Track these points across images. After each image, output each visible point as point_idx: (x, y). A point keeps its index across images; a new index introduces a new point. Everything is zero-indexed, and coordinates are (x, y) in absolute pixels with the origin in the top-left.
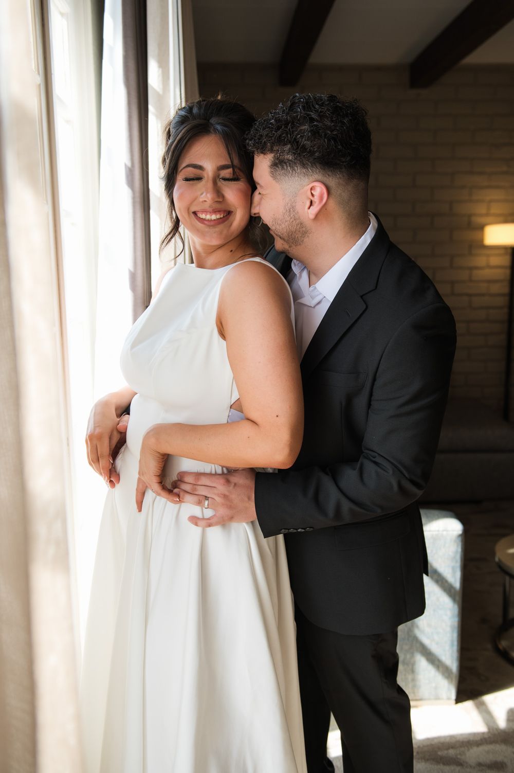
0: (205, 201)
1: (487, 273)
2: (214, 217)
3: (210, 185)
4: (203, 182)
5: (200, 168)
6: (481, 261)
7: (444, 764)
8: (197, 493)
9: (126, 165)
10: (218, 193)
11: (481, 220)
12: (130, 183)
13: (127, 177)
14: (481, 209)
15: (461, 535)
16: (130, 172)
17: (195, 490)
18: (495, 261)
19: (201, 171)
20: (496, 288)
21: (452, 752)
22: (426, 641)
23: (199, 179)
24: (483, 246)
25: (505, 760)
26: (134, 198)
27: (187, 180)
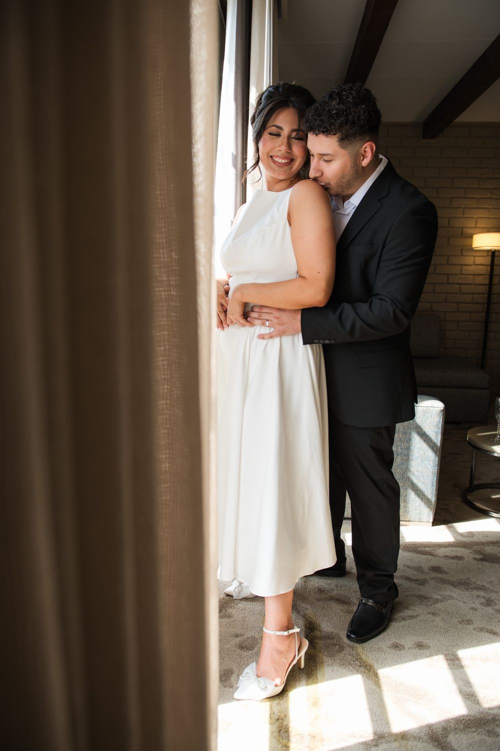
0: (280, 150)
1: (473, 269)
2: (283, 161)
3: (285, 141)
4: (281, 139)
5: (281, 128)
6: (469, 260)
7: (422, 554)
8: (261, 318)
9: (232, 153)
10: (289, 146)
11: (470, 231)
12: (235, 166)
13: (233, 161)
14: (471, 224)
15: (442, 410)
16: (235, 158)
17: (260, 316)
18: (479, 260)
19: (281, 131)
20: (479, 280)
21: (427, 549)
22: (415, 481)
23: (278, 135)
24: (471, 249)
25: (464, 556)
26: (236, 175)
27: (271, 134)
